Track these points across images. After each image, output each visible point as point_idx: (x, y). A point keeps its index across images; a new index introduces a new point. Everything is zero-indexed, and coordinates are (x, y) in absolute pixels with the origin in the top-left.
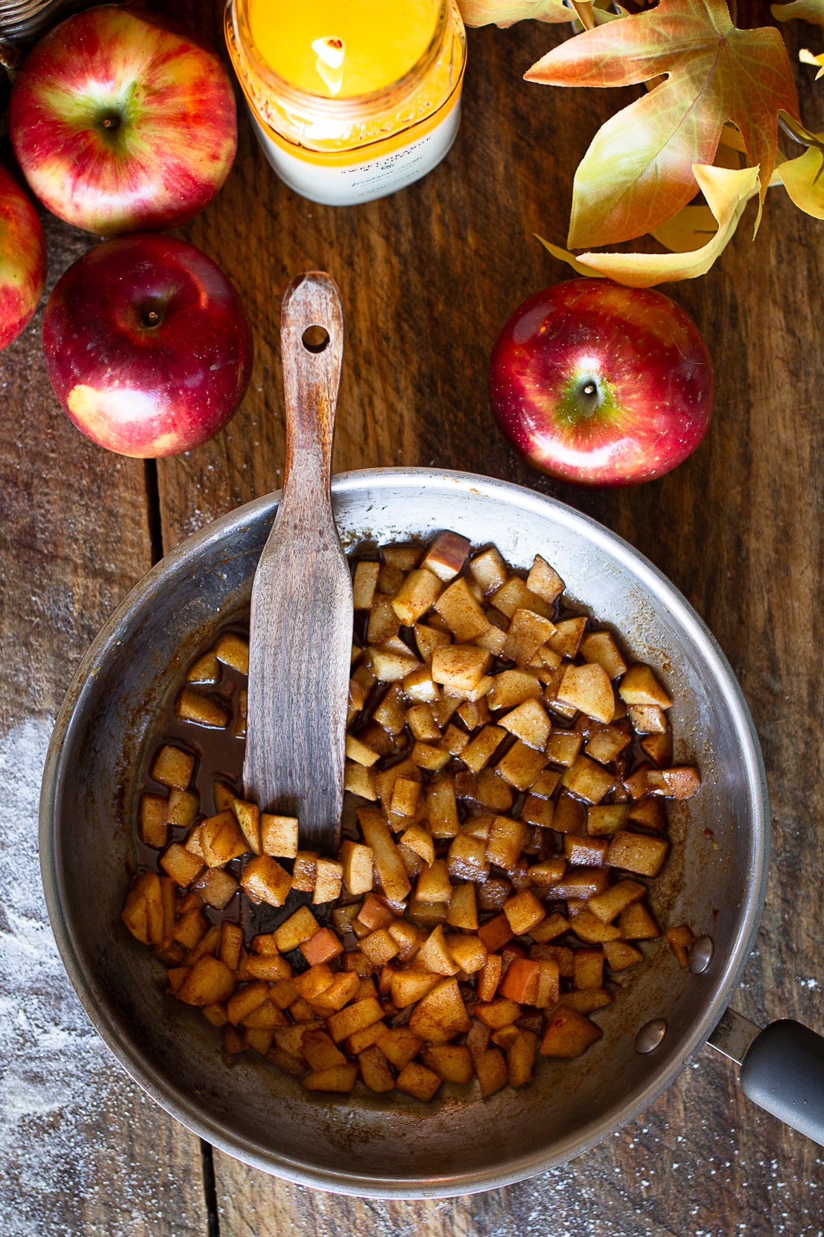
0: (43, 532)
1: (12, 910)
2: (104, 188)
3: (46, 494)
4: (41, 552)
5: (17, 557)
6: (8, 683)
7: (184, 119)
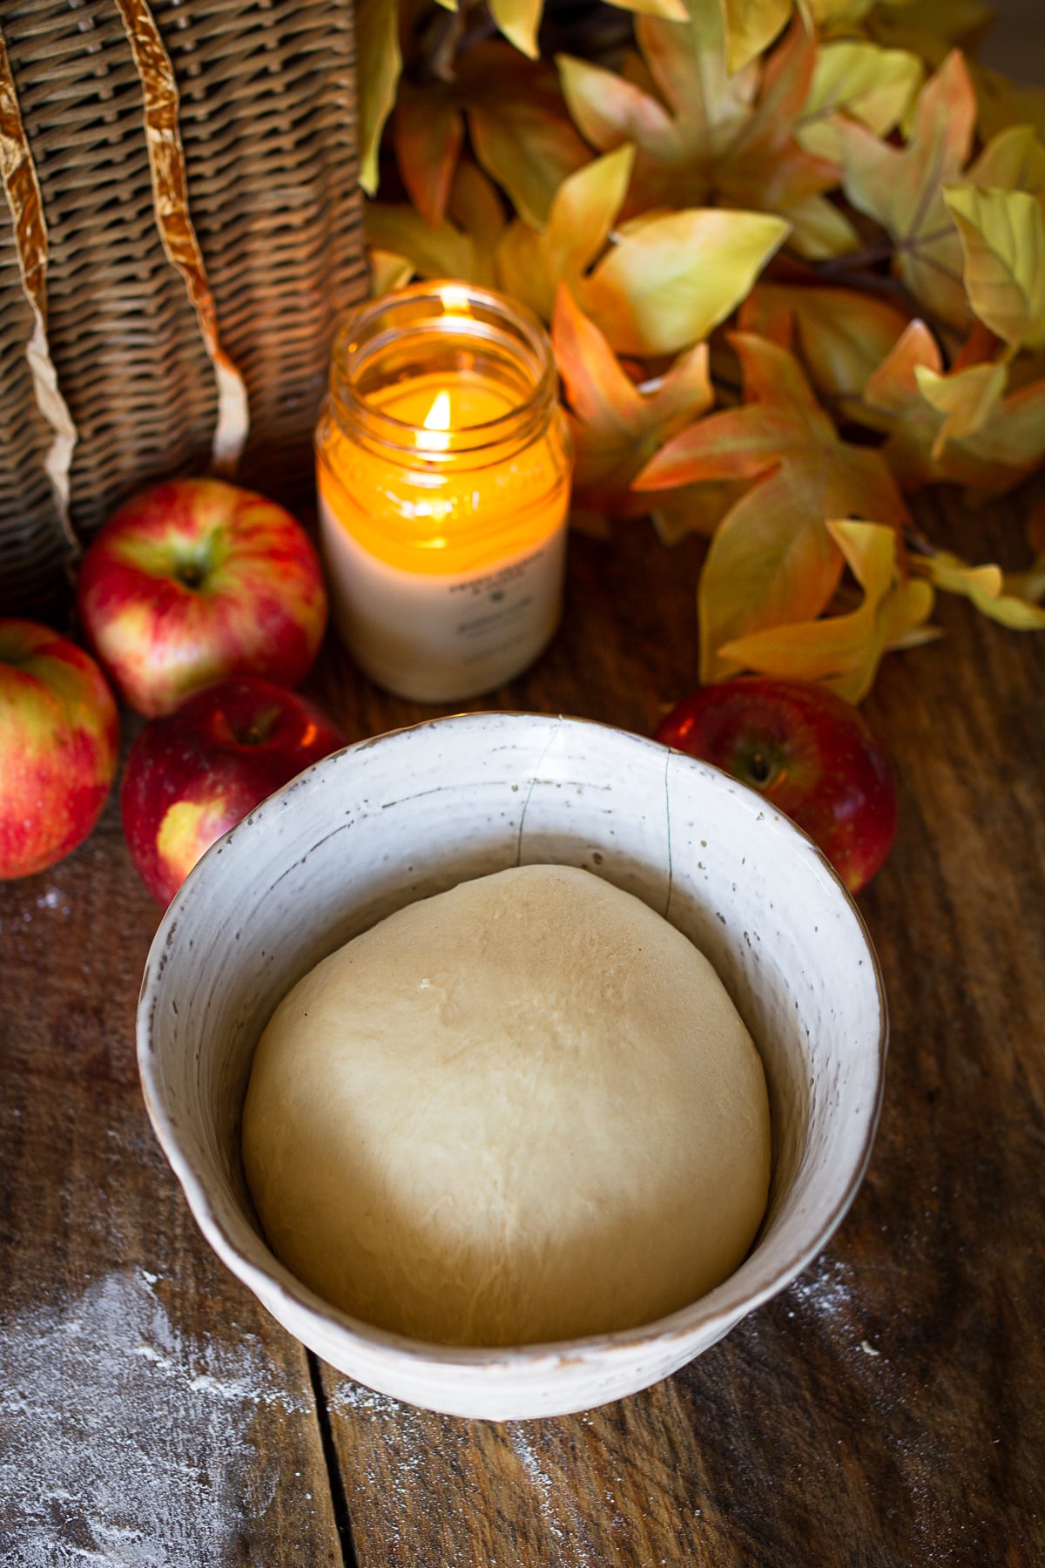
0: (119, 1058)
1: (97, 1518)
4: (117, 1082)
5: (88, 1089)
6: (81, 1234)
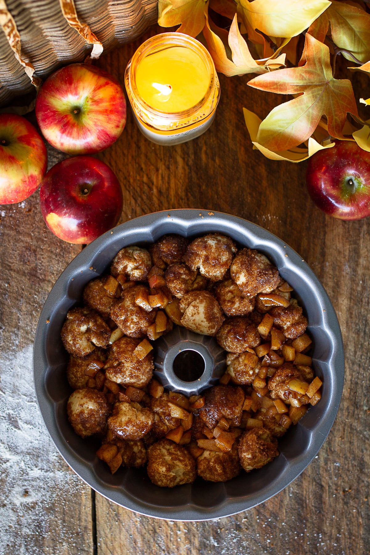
0: (40, 270)
1: (21, 420)
2: (73, 138)
3: (42, 255)
4: (39, 278)
5: (29, 279)
6: (23, 330)
7: (106, 112)
